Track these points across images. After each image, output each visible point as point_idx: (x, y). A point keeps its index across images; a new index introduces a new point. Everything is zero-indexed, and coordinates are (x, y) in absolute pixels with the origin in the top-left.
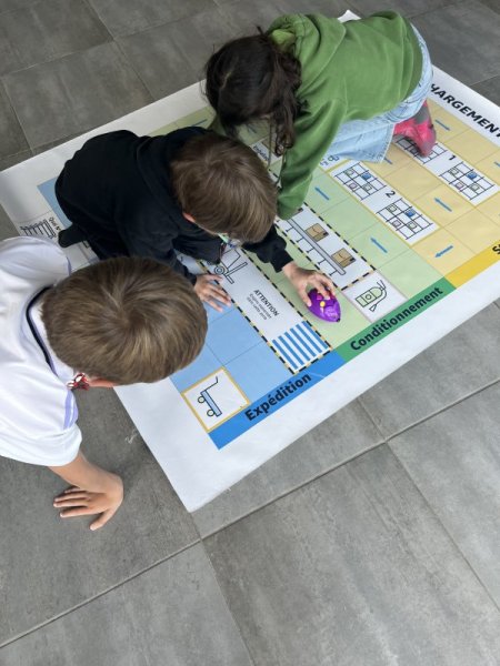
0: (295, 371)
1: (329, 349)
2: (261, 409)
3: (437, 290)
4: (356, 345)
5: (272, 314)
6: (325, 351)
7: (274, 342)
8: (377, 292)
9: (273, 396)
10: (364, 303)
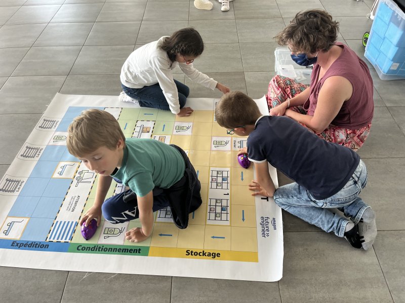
0: (48, 240)
1: (69, 241)
2: (19, 245)
3: (140, 250)
4: (80, 248)
5: (71, 209)
6: (67, 240)
7: (57, 222)
8: (117, 231)
9: (28, 244)
10: (106, 232)
